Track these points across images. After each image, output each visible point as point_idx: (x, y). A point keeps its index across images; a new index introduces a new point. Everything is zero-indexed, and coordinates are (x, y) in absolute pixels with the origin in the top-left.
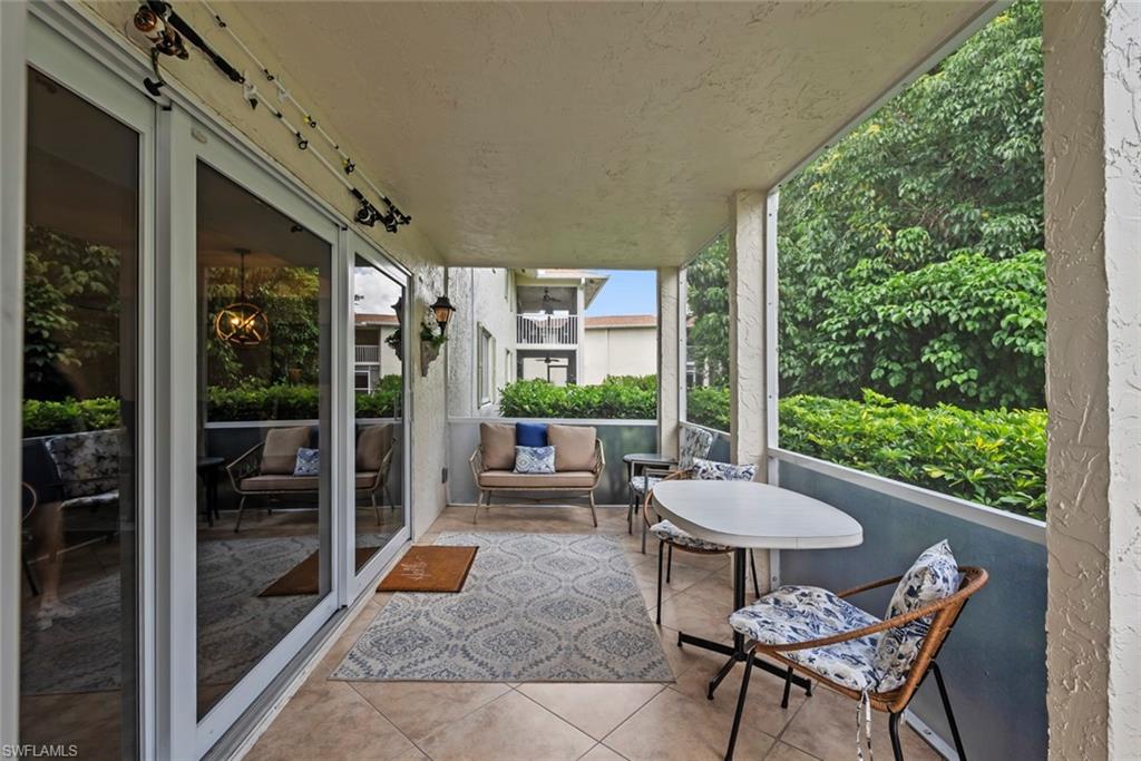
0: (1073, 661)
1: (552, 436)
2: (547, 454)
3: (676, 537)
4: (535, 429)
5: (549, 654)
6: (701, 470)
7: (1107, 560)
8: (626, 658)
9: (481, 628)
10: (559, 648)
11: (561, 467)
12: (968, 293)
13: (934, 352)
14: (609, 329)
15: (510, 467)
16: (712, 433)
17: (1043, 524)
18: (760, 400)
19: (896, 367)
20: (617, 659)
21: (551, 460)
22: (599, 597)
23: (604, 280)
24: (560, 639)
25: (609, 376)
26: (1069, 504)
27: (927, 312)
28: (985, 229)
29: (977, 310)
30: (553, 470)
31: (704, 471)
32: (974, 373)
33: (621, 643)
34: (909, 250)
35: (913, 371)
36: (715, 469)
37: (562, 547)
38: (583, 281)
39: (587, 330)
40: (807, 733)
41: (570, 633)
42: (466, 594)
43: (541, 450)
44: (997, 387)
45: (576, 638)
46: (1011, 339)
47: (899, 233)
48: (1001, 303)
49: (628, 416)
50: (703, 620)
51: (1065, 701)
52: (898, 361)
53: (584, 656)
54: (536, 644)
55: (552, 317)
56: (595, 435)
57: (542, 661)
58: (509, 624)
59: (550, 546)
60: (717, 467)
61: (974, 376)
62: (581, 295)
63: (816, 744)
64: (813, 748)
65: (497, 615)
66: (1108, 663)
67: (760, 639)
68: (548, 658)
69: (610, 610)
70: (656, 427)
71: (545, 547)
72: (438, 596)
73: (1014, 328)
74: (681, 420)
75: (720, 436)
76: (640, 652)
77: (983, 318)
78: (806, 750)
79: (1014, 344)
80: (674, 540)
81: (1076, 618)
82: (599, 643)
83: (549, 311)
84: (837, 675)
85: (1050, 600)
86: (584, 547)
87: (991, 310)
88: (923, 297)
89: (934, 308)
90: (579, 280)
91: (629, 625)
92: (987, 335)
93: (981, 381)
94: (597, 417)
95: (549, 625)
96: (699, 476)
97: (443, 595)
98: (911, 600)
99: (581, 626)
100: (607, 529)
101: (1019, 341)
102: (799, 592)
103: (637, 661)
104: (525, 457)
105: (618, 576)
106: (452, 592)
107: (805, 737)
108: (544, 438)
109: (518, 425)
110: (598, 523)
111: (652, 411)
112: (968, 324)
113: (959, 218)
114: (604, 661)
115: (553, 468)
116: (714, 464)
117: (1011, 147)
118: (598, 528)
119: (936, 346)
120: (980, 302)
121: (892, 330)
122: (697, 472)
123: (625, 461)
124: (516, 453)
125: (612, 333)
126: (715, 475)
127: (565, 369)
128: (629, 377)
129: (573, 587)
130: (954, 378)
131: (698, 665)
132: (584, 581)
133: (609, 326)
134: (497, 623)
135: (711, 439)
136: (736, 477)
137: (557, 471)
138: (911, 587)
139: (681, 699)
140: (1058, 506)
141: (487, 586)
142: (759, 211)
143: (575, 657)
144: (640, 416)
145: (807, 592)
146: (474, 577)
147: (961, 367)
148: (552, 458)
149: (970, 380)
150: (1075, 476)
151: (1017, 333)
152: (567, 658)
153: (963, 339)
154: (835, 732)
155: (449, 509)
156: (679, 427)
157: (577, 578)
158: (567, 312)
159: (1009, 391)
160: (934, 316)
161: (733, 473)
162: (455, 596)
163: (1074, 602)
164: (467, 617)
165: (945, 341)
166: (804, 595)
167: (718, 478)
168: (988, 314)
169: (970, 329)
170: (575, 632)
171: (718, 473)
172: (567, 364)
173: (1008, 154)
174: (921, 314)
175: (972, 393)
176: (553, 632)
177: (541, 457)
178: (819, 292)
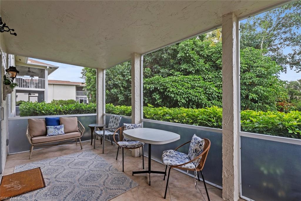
0: (227, 150)
1: (62, 121)
2: (61, 128)
3: (128, 146)
4: (54, 119)
5: (100, 194)
6: (127, 127)
7: (233, 132)
8: (123, 184)
9: (67, 196)
10: (102, 190)
11: (67, 131)
12: (161, 84)
13: (155, 95)
14: (53, 84)
15: (45, 134)
16: (121, 116)
17: (222, 129)
18: (139, 107)
19: (147, 99)
20: (121, 186)
21: (63, 130)
22: (101, 170)
23: (56, 68)
24: (99, 187)
25: (54, 100)
26: (227, 124)
27: (154, 87)
28: (161, 71)
29: (162, 87)
30: (64, 133)
31: (128, 127)
32: (161, 100)
33: (118, 181)
34: (147, 73)
35: (150, 99)
36: (131, 126)
37: (75, 158)
38: (48, 67)
39: (49, 84)
40: (172, 184)
41: (101, 184)
42: (48, 186)
43: (58, 127)
44: (164, 103)
45: (104, 185)
46: (168, 94)
47: (146, 69)
48: (167, 86)
49: (85, 113)
50: (133, 167)
51: (226, 158)
52: (147, 98)
53: (111, 189)
54: (93, 192)
55: (33, 79)
56: (77, 120)
57: (99, 197)
58: (77, 190)
59: (71, 159)
60: (131, 125)
61: (161, 101)
62: (46, 72)
63: (175, 185)
64: (175, 186)
65: (70, 189)
66: (233, 149)
67: (173, 165)
68: (100, 195)
69: (107, 173)
70: (96, 116)
71: (69, 160)
72: (36, 192)
73: (169, 91)
74: (104, 113)
75: (123, 117)
76: (125, 181)
77: (163, 89)
78: (174, 187)
79: (169, 95)
80: (128, 147)
81: (228, 143)
82: (112, 183)
83: (32, 76)
84: (190, 167)
85: (223, 141)
86: (83, 156)
87: (165, 87)
88: (153, 83)
89: (155, 86)
90: (47, 67)
91: (116, 175)
92: (164, 92)
93: (162, 102)
94: (74, 114)
95: (92, 185)
96: (127, 128)
97: (38, 190)
98: (201, 147)
99: (103, 180)
100: (86, 149)
101: (170, 94)
102: (168, 152)
103: (126, 184)
104: (51, 130)
105: (102, 162)
106: (42, 188)
107: (172, 185)
108: (58, 122)
109: (46, 119)
110: (83, 148)
111: (95, 111)
112: (161, 90)
113: (156, 68)
114: (118, 188)
115: (63, 132)
116: (130, 124)
117: (165, 55)
118: (83, 149)
119: (155, 94)
120: (163, 85)
121: (147, 91)
122: (126, 127)
123: (89, 127)
124: (47, 129)
125: (55, 86)
126: (131, 127)
127: (37, 97)
128: (61, 100)
129: (90, 170)
130: (158, 101)
131: (141, 178)
132: (92, 167)
133: (54, 83)
134: (72, 192)
135: (121, 118)
136: (137, 127)
137: (65, 133)
138: (201, 144)
139: (144, 189)
140: (225, 125)
141: (56, 180)
142: (139, 59)
143: (109, 191)
144: (89, 113)
145: (170, 151)
146: (47, 179)
147: (159, 99)
148: (63, 129)
149: (160, 102)
150: (227, 119)
151: (169, 92)
152: (106, 192)
153: (160, 93)
154: (176, 181)
155: (10, 156)
156: (103, 115)
157: (89, 167)
158: (38, 77)
159: (166, 104)
160: (155, 88)
161: (136, 126)
162: (44, 189)
163: (227, 141)
164: (57, 194)
165: (157, 93)
166: (170, 152)
167: (132, 128)
168: (164, 88)
169: (161, 91)
170: (102, 183)
171: (132, 127)
172: (38, 96)
173: (165, 57)
174: (153, 87)
175: (160, 104)
176: (95, 186)
177: (59, 129)
178: (129, 79)
